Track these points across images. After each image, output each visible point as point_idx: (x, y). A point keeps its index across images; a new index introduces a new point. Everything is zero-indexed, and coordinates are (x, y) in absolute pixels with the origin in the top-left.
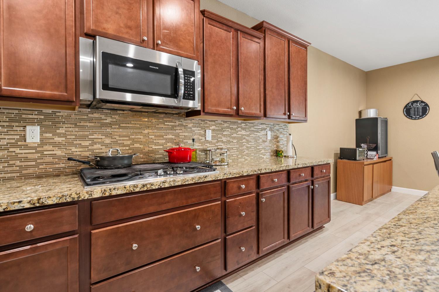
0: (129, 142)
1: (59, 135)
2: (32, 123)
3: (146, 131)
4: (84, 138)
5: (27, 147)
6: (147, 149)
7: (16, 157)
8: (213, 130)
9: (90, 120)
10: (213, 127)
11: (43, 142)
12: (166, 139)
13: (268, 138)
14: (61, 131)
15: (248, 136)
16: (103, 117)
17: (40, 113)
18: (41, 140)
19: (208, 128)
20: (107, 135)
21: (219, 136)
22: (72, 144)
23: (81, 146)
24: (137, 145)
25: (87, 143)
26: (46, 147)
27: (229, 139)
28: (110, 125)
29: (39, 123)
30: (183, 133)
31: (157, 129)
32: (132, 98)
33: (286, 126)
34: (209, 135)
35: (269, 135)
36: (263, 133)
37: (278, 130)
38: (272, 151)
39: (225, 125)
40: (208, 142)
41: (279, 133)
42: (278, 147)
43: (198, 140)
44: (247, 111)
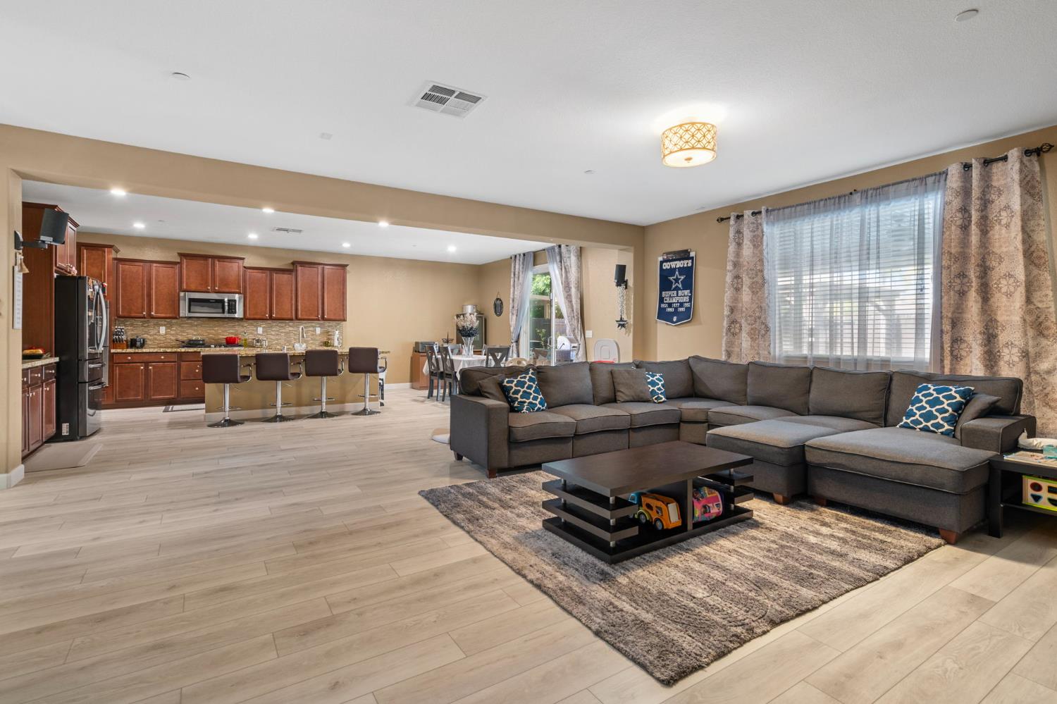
1: (172, 330)
2: (163, 325)
3: (217, 329)
4: (183, 332)
5: (160, 335)
6: (217, 338)
7: (156, 339)
8: (263, 328)
9: (187, 323)
10: (264, 326)
11: (167, 333)
13: (317, 333)
14: (174, 329)
17: (165, 321)
18: (165, 332)
19: (261, 326)
21: (268, 330)
22: (178, 335)
26: (168, 336)
27: (277, 332)
29: (165, 325)
30: (242, 330)
31: (223, 327)
33: (339, 324)
34: (260, 330)
35: (318, 330)
36: (311, 329)
37: (329, 326)
38: (321, 342)
39: (274, 324)
40: (259, 334)
41: (330, 329)
42: (329, 339)
43: (252, 333)
44: (279, 316)
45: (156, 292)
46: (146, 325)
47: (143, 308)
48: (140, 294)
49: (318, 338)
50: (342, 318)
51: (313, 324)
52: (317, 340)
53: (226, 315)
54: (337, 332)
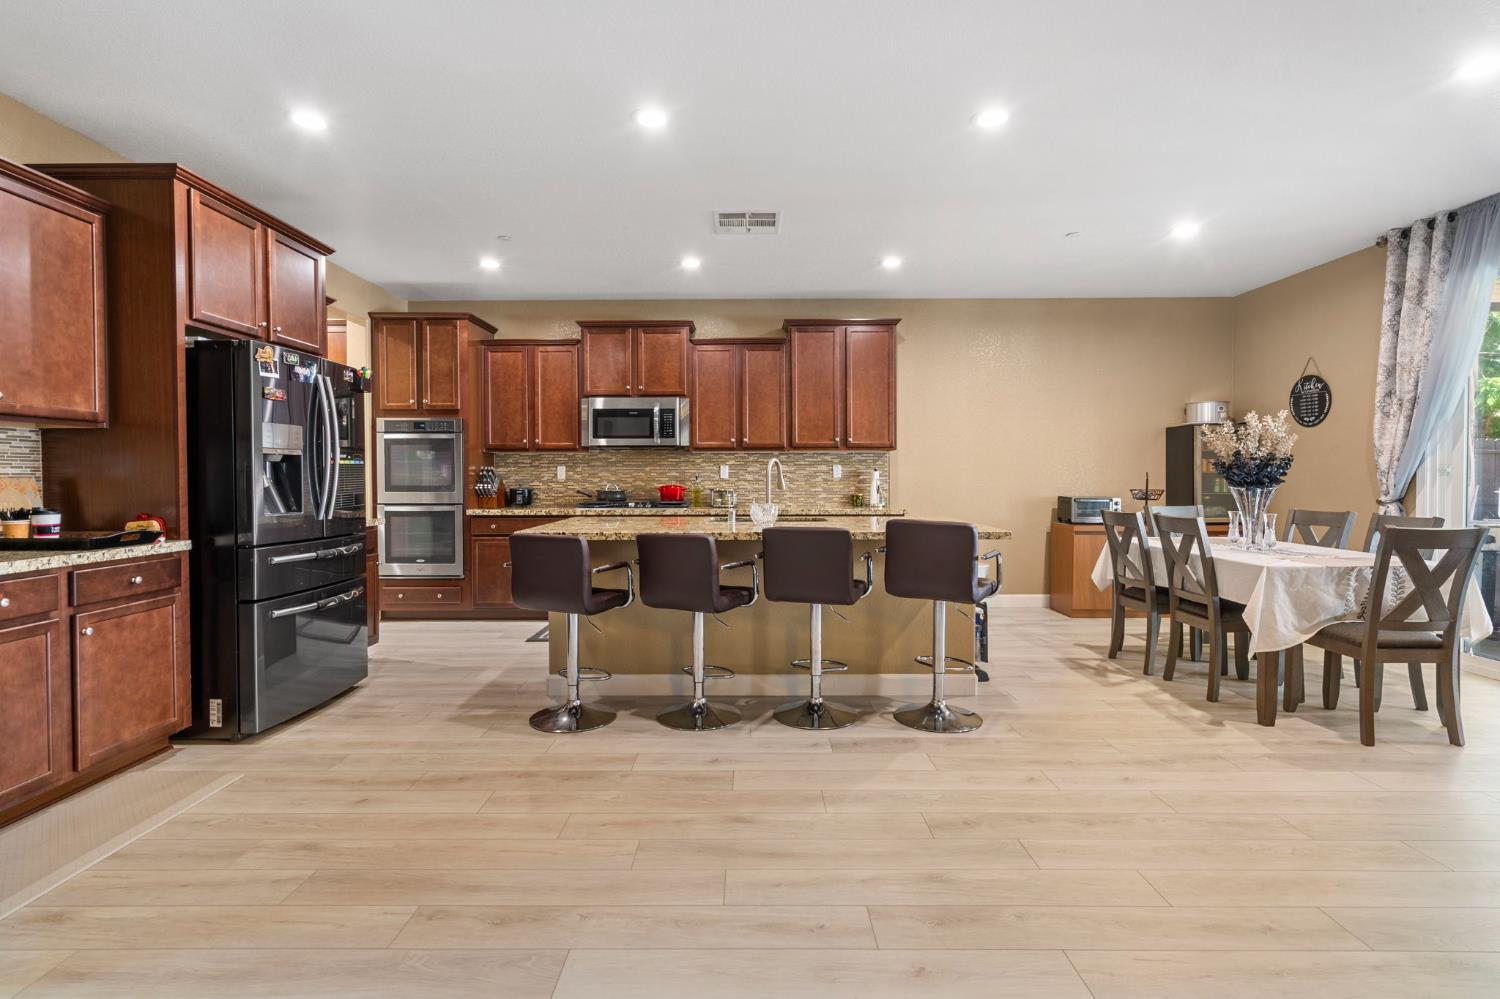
0: (631, 480)
1: (577, 473)
2: (561, 464)
3: (648, 469)
4: (593, 475)
5: (558, 482)
6: (648, 487)
7: (551, 490)
8: (731, 466)
9: (599, 459)
10: (731, 462)
11: (568, 479)
12: (668, 477)
13: (835, 476)
14: (579, 470)
15: (791, 472)
16: (609, 457)
17: (566, 456)
18: (566, 477)
19: (724, 463)
20: (614, 473)
21: (741, 472)
22: (585, 481)
23: (592, 483)
24: (638, 483)
25: (597, 480)
26: (569, 483)
27: (756, 477)
28: (614, 464)
29: (565, 463)
30: (690, 470)
31: (660, 466)
32: (607, 442)
33: (880, 456)
34: (725, 472)
35: (838, 471)
36: (824, 468)
37: (860, 462)
38: (845, 496)
39: (751, 459)
40: (723, 480)
41: (862, 468)
42: (859, 490)
43: (709, 478)
44: (756, 442)
45: (543, 400)
46: (537, 463)
47: (523, 430)
48: (519, 404)
49: (838, 487)
50: (886, 442)
51: (828, 458)
52: (835, 493)
53: (658, 441)
54: (877, 475)
